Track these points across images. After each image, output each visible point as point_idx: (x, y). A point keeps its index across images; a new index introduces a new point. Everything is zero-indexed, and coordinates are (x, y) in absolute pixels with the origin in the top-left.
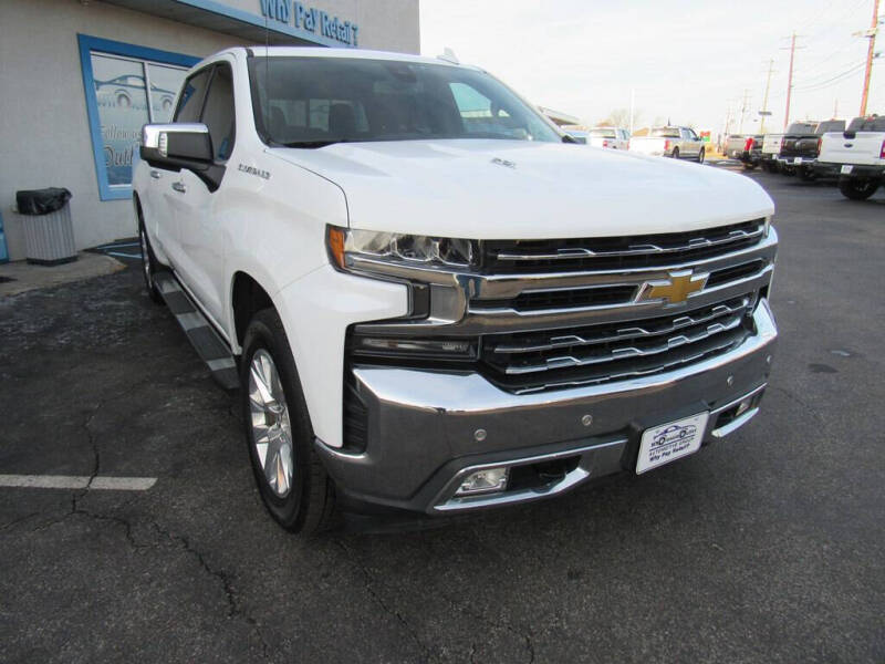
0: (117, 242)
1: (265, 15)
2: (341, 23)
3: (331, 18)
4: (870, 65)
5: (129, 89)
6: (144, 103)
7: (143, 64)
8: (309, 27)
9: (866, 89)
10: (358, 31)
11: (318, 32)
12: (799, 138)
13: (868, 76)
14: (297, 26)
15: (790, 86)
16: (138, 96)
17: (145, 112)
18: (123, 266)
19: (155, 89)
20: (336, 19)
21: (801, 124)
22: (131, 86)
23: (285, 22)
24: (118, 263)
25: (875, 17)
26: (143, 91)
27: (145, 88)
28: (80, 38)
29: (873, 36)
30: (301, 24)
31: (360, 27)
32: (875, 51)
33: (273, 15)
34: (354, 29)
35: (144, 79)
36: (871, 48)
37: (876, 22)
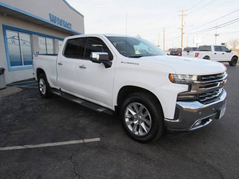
0: (13, 83)
1: (51, 21)
2: (68, 23)
3: (65, 22)
4: (182, 36)
5: (15, 40)
6: (19, 44)
7: (18, 33)
8: (61, 24)
9: (182, 41)
10: (71, 26)
11: (63, 25)
12: (174, 52)
13: (182, 38)
14: (58, 24)
15: (164, 40)
16: (17, 41)
17: (19, 46)
18: (22, 90)
19: (21, 40)
20: (66, 22)
21: (172, 49)
22: (16, 39)
23: (56, 23)
24: (19, 89)
25: (182, 25)
26: (18, 40)
27: (19, 39)
28: (3, 26)
29: (182, 29)
30: (59, 23)
31: (72, 24)
32: (183, 32)
33: (53, 21)
34: (71, 25)
35: (19, 37)
36: (182, 32)
37: (182, 26)
